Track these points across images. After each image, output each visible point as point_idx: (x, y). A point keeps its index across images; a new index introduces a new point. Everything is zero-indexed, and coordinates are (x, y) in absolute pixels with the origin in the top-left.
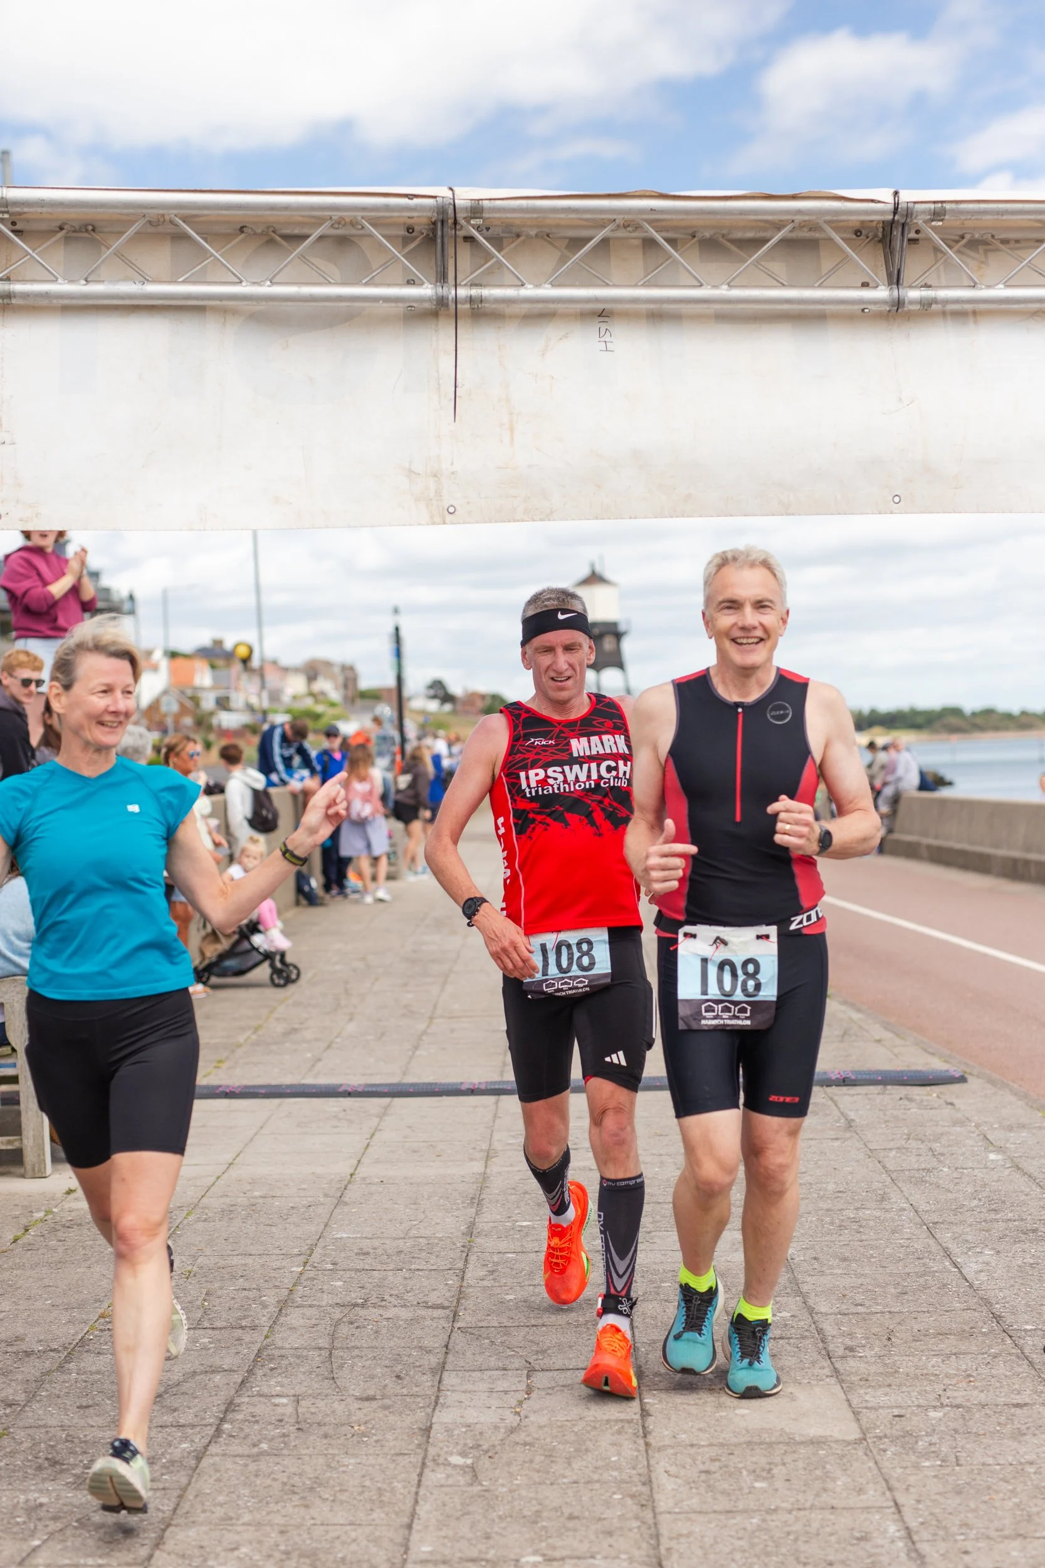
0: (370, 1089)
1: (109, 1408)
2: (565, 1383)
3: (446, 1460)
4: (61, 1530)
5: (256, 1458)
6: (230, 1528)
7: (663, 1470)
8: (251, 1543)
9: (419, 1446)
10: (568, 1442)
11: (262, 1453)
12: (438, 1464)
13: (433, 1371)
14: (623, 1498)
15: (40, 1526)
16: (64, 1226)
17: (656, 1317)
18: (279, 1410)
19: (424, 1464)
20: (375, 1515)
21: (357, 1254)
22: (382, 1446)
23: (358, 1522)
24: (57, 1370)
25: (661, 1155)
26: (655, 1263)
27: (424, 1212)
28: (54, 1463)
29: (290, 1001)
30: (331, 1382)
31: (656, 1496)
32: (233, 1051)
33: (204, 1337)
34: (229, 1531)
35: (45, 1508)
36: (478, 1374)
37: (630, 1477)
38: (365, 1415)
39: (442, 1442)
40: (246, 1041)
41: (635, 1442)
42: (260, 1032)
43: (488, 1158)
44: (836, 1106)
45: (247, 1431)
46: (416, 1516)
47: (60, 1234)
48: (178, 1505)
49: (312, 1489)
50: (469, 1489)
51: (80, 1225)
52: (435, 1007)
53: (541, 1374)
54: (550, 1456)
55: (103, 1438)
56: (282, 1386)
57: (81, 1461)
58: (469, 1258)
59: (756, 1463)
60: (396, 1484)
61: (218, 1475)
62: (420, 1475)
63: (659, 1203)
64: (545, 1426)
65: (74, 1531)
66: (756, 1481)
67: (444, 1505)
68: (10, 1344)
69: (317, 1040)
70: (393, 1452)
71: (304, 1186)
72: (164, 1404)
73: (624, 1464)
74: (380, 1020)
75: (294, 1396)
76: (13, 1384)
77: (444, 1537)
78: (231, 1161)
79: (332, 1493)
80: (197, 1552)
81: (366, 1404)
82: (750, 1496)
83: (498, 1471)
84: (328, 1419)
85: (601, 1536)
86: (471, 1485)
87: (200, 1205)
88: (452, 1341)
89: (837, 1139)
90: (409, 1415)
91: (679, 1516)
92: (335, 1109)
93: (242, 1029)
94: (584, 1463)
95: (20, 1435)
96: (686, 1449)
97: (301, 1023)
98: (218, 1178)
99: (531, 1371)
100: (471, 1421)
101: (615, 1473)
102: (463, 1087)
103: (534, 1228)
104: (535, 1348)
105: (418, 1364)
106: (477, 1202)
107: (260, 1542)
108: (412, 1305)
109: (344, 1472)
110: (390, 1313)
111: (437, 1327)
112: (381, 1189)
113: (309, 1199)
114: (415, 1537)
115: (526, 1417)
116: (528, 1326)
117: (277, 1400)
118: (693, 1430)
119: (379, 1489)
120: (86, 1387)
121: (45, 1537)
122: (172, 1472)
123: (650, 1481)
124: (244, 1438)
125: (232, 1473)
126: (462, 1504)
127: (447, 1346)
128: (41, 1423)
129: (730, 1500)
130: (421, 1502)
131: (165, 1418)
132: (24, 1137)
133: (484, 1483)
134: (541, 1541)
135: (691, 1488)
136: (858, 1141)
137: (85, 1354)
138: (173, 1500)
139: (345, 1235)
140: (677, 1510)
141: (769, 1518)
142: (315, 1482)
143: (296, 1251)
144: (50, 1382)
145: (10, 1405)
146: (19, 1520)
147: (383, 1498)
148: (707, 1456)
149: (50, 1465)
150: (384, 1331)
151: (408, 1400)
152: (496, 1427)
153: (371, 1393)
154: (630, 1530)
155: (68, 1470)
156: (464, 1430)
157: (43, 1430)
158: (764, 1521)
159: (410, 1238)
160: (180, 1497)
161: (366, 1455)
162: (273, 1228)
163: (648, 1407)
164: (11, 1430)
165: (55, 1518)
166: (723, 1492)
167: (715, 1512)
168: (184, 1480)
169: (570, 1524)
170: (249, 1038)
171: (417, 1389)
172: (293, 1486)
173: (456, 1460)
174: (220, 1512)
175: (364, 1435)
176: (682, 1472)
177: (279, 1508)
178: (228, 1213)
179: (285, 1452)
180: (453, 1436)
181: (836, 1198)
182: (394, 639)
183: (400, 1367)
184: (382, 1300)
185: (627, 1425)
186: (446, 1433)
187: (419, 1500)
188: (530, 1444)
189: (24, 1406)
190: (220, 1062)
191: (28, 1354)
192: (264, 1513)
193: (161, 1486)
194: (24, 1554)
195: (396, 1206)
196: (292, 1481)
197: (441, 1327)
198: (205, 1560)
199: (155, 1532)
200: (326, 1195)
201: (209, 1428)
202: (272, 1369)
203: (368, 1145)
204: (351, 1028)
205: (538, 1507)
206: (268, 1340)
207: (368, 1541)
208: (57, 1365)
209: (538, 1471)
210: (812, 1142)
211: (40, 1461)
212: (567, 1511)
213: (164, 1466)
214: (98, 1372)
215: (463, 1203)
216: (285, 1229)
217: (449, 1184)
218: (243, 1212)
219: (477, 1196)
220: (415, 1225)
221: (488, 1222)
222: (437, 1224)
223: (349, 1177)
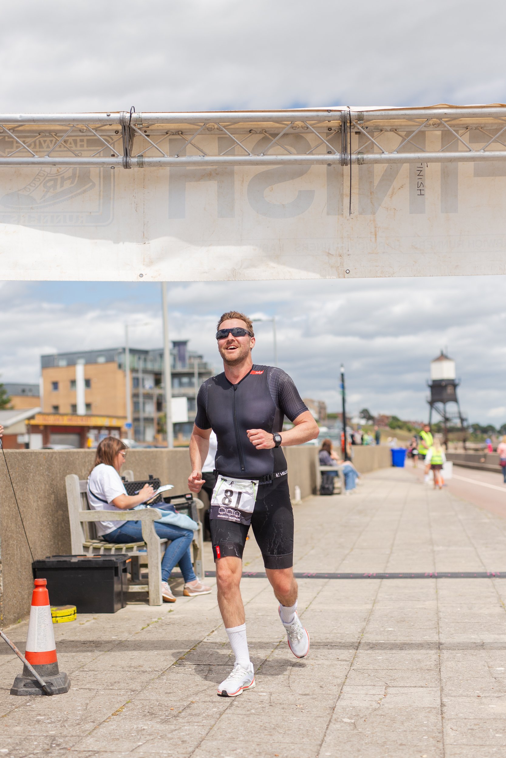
0: (318, 575)
1: (180, 694)
2: (404, 692)
3: (342, 720)
4: (152, 739)
5: (248, 716)
6: (233, 742)
7: (450, 728)
8: (242, 748)
9: (329, 714)
10: (403, 715)
11: (251, 714)
12: (337, 721)
13: (339, 685)
14: (428, 738)
15: (142, 737)
16: (166, 624)
17: (452, 668)
18: (261, 698)
19: (330, 721)
20: (304, 740)
22: (310, 713)
23: (295, 742)
24: (157, 678)
25: (461, 604)
26: (454, 646)
28: (152, 714)
30: (288, 688)
31: (445, 738)
33: (229, 668)
34: (232, 743)
35: (145, 731)
36: (361, 687)
37: (433, 730)
38: (303, 701)
39: (340, 713)
41: (437, 716)
43: (374, 603)
45: (245, 705)
46: (324, 741)
47: (164, 627)
48: (209, 732)
49: (274, 729)
50: (352, 732)
51: (174, 624)
52: (354, 544)
53: (392, 688)
54: (394, 720)
55: (176, 705)
56: (264, 688)
57: (164, 714)
59: (498, 727)
60: (316, 728)
61: (230, 721)
62: (328, 725)
63: (458, 623)
64: (392, 709)
65: (158, 740)
66: (497, 734)
67: (339, 737)
68: (136, 668)
70: (316, 716)
72: (207, 693)
73: (430, 725)
74: (327, 549)
75: (270, 692)
76: (136, 683)
77: (338, 750)
79: (284, 731)
80: (216, 750)
81: (304, 697)
82: (493, 739)
83: (366, 725)
84: (285, 702)
85: (415, 753)
86: (353, 730)
88: (349, 674)
90: (325, 702)
91: (456, 746)
94: (410, 724)
95: (137, 702)
96: (462, 720)
99: (387, 687)
100: (356, 705)
101: (425, 728)
102: (365, 575)
103: (394, 631)
104: (390, 678)
105: (331, 682)
106: (367, 620)
107: (247, 748)
108: (331, 659)
109: (291, 723)
110: (320, 662)
111: (342, 668)
112: (320, 614)
114: (323, 749)
115: (383, 705)
116: (387, 669)
117: (261, 694)
118: (466, 713)
119: (307, 730)
120: (170, 686)
121: (145, 742)
122: (208, 719)
123: (443, 732)
124: (244, 708)
125: (236, 721)
126: (347, 737)
127: (346, 676)
128: (147, 698)
129: (483, 741)
130: (327, 736)
131: (207, 698)
132: (149, 585)
133: (360, 730)
134: (385, 753)
135: (463, 735)
137: (171, 673)
138: (207, 730)
140: (455, 744)
141: (502, 748)
142: (276, 726)
143: (276, 637)
144: (153, 683)
145: (134, 691)
146: (133, 734)
147: (309, 733)
148: (473, 723)
149: (150, 715)
150: (316, 669)
151: (325, 696)
152: (368, 708)
153: (307, 692)
154: (431, 751)
155: (158, 717)
156: (351, 708)
157: (148, 701)
158: (499, 749)
159: (332, 633)
160: (211, 729)
161: (302, 717)
163: (444, 703)
164: (133, 701)
165: (150, 735)
166: (479, 738)
167: (474, 745)
168: (213, 723)
169: (401, 747)
171: (330, 692)
172: (266, 727)
173: (346, 720)
174: (229, 736)
175: (302, 709)
176: (459, 729)
177: (258, 735)
179: (262, 714)
180: (346, 711)
182: (341, 379)
183: (322, 683)
184: (317, 657)
185: (433, 710)
186: (342, 710)
187: (326, 735)
188: (384, 715)
189: (140, 692)
190: (247, 563)
191: (144, 672)
192: (250, 737)
193: (202, 725)
194: (134, 748)
195: (327, 621)
196: (265, 725)
197: (344, 668)
198: (220, 754)
199: (197, 742)
201: (227, 703)
202: (260, 682)
203: (316, 597)
204: (312, 552)
205: (386, 740)
206: (259, 671)
207: (300, 750)
208: (157, 676)
209: (387, 726)
211: (145, 713)
212: (399, 742)
213: (204, 717)
214: (176, 680)
215: (360, 620)
216: (272, 628)
217: (354, 613)
218: (252, 621)
219: (368, 618)
220: (336, 628)
221: (371, 628)
222: (347, 628)
223: (305, 609)
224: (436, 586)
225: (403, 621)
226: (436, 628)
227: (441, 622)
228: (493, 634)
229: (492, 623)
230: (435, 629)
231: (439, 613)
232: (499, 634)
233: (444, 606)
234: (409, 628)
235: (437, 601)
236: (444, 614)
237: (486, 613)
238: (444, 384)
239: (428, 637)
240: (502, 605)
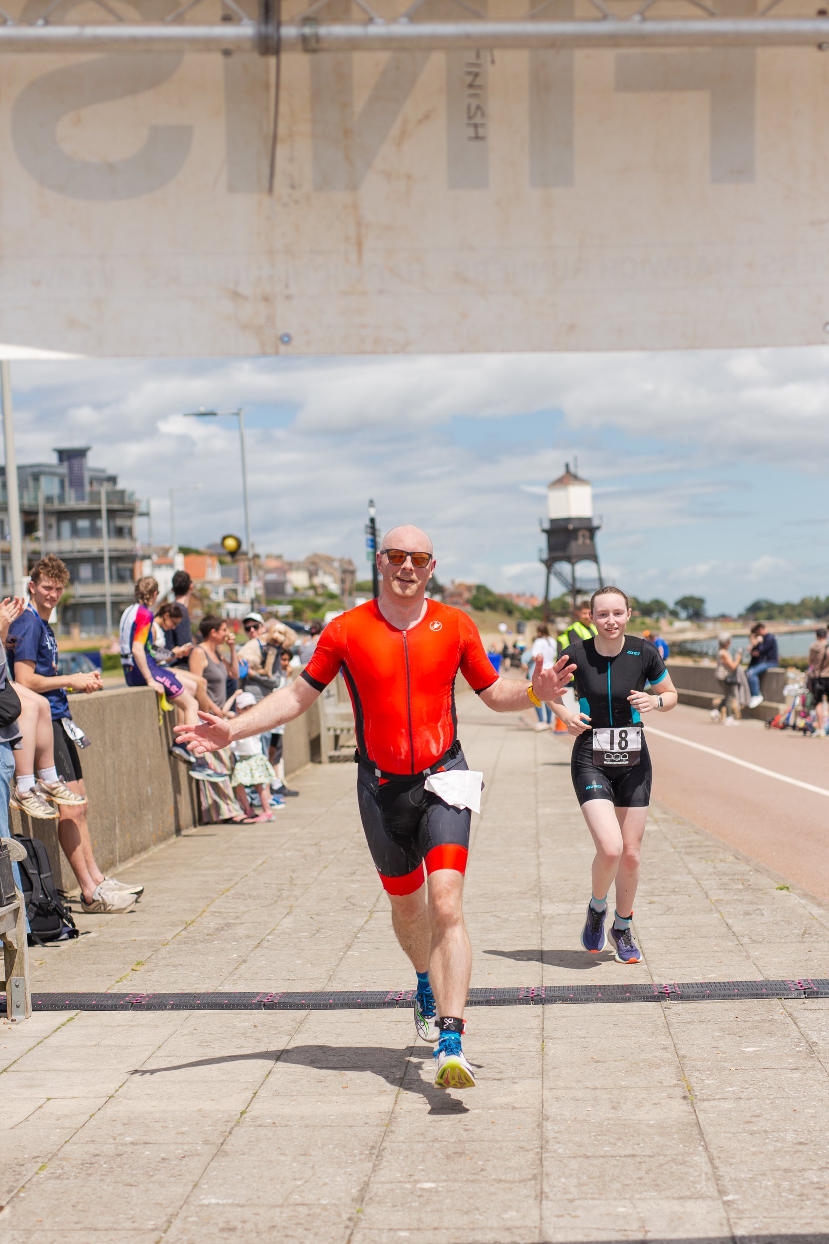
0: (287, 1000)
21: (222, 1230)
25: (596, 1089)
27: (313, 1168)
29: (232, 891)
32: (157, 951)
40: (172, 939)
42: (192, 928)
44: (795, 1023)
52: (378, 899)
58: (352, 1238)
63: (587, 1157)
69: (248, 937)
71: (184, 1129)
74: (317, 914)
78: (111, 1093)
87: (60, 1156)
89: (796, 1069)
92: (247, 1024)
93: (173, 924)
97: (237, 917)
98: (91, 1116)
103: (437, 1192)
106: (376, 1153)
112: (270, 1134)
113: (186, 1148)
136: (821, 1072)
139: (213, 1201)
143: (151, 1224)
159: (289, 1205)
162: (134, 1189)
170: (177, 935)
178: (87, 1166)
181: (796, 1152)
182: (369, 530)
190: (138, 964)
195: (283, 1158)
200: (206, 1142)
203: (269, 1073)
204: (287, 923)
210: (768, 1073)
215: (361, 1154)
216: (147, 1190)
217: (350, 1126)
218: (105, 1166)
219: (379, 1145)
220: (299, 1187)
221: (384, 1183)
222: (325, 1184)
223: (239, 1116)
224: (543, 1028)
225: (461, 1154)
226: (534, 1177)
227: (547, 1154)
228: (668, 1198)
229: (666, 1156)
230: (533, 1182)
231: (544, 1122)
232: (682, 1198)
233: (558, 1099)
234: (473, 1181)
235: (542, 1081)
236: (556, 1128)
237: (652, 1122)
238: (571, 527)
239: (514, 1213)
240: (687, 1094)
